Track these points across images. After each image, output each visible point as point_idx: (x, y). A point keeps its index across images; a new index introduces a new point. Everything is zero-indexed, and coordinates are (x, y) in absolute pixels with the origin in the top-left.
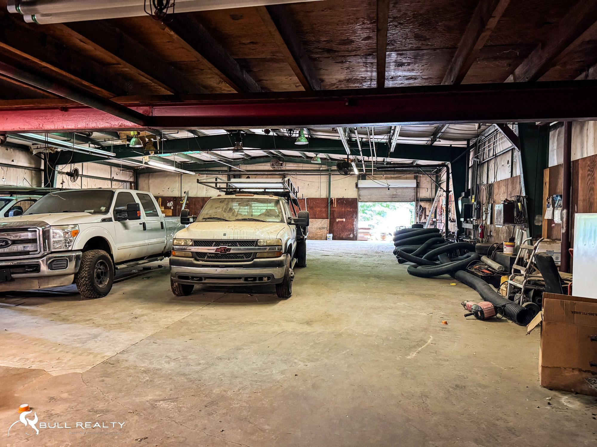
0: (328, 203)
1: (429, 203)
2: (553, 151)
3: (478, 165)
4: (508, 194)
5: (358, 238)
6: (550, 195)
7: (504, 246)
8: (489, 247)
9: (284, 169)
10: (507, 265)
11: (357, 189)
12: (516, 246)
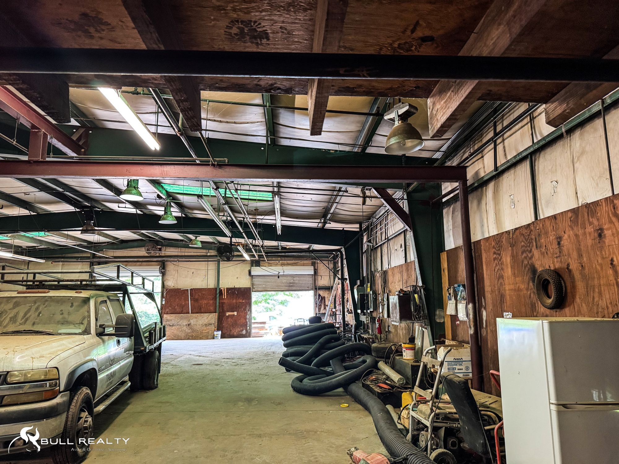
0: (216, 294)
1: (328, 291)
2: (448, 231)
3: (372, 250)
4: (404, 282)
5: (252, 335)
6: (450, 284)
7: (404, 349)
8: (387, 348)
9: (163, 255)
10: (408, 376)
11: (250, 277)
12: (416, 348)
